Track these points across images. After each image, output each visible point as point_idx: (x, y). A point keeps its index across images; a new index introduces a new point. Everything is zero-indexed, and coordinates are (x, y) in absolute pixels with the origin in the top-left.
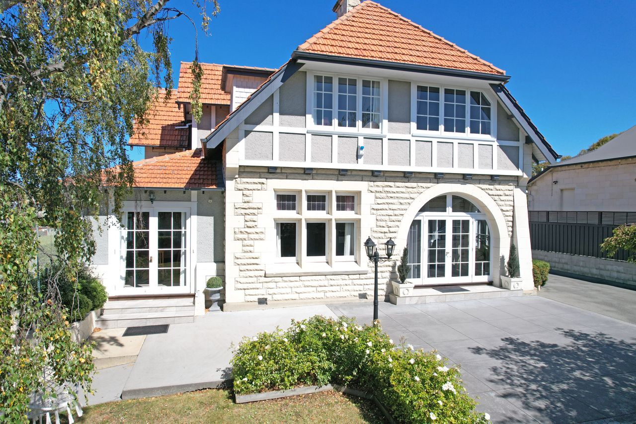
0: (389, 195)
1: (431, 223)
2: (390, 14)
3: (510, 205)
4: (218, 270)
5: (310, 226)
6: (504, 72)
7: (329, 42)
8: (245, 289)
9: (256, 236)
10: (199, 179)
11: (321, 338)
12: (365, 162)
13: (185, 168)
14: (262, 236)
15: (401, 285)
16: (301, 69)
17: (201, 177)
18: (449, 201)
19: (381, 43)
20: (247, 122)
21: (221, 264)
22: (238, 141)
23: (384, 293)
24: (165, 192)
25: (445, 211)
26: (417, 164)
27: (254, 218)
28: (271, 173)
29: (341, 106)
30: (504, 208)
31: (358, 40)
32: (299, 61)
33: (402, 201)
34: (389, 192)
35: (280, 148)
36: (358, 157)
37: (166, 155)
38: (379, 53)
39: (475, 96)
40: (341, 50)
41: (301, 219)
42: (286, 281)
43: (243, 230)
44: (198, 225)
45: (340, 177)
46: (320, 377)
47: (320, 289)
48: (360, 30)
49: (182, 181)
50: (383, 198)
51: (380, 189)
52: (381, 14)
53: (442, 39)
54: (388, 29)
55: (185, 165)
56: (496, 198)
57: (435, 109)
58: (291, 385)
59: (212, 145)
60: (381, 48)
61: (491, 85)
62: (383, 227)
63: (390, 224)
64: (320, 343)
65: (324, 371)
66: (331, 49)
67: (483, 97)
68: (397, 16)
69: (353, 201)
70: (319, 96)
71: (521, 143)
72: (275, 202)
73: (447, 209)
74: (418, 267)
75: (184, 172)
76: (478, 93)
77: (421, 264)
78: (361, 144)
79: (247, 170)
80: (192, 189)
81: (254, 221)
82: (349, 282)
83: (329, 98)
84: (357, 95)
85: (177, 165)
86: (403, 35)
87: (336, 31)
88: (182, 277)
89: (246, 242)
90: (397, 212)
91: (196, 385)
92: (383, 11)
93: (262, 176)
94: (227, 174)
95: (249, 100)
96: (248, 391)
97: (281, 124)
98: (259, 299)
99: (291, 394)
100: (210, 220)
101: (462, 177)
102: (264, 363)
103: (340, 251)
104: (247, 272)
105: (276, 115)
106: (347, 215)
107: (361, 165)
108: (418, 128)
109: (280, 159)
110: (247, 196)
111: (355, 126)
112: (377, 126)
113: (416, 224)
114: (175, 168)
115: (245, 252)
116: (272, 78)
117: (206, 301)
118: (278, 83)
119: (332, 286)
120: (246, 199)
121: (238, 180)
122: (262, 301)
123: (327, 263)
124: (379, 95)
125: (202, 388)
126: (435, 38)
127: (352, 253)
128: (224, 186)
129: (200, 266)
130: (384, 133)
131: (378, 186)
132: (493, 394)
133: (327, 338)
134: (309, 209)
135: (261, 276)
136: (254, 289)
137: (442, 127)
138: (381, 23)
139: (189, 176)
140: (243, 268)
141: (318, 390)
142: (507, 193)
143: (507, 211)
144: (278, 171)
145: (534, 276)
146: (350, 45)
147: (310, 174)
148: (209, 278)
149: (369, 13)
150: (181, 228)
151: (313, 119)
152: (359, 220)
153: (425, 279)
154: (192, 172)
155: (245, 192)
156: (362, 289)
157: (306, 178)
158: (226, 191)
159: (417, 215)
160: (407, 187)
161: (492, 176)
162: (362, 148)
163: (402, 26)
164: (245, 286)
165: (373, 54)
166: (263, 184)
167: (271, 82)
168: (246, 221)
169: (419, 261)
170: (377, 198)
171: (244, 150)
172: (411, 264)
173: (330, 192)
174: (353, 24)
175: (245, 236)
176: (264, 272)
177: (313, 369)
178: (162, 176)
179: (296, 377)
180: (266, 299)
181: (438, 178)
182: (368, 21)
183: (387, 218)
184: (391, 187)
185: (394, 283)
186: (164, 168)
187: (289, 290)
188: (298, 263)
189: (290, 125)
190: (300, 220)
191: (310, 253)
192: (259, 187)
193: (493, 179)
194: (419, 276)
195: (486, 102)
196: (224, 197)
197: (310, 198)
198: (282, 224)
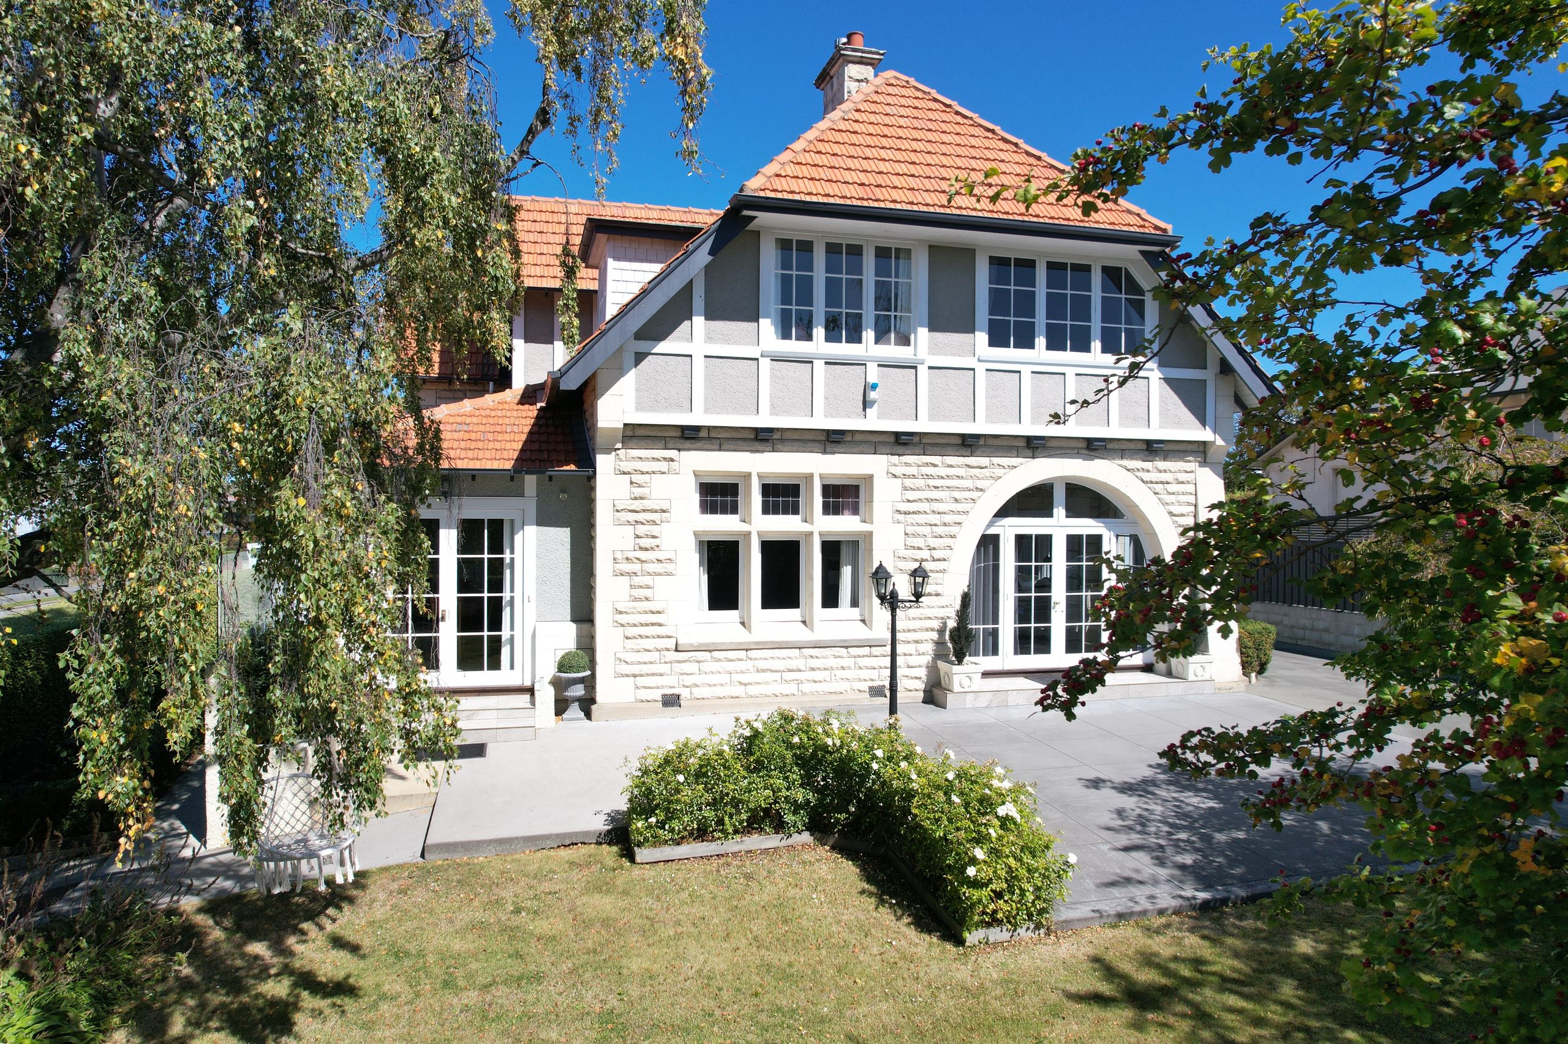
0: (932, 482)
1: (1022, 542)
2: (935, 100)
3: (1189, 504)
4: (579, 637)
5: (768, 547)
6: (1169, 227)
7: (805, 171)
8: (635, 676)
9: (658, 568)
10: (540, 450)
11: (790, 746)
12: (880, 416)
13: (509, 429)
14: (670, 567)
15: (956, 669)
16: (751, 226)
17: (544, 446)
18: (1059, 495)
19: (913, 170)
20: (640, 335)
21: (586, 626)
22: (622, 375)
23: (923, 686)
24: (473, 477)
25: (1050, 515)
26: (989, 419)
27: (654, 531)
28: (688, 438)
29: (832, 298)
30: (1176, 509)
31: (865, 165)
32: (746, 213)
33: (958, 495)
34: (929, 477)
35: (706, 387)
36: (866, 404)
37: (466, 401)
38: (909, 194)
39: (1113, 275)
40: (829, 188)
41: (749, 533)
42: (719, 660)
43: (631, 555)
44: (538, 546)
45: (829, 447)
46: (789, 818)
47: (788, 676)
48: (869, 141)
49: (505, 455)
50: (918, 489)
51: (913, 470)
52: (916, 103)
53: (1044, 155)
54: (930, 136)
55: (507, 421)
56: (1159, 488)
57: (1026, 303)
58: (736, 832)
59: (570, 384)
60: (913, 182)
61: (1142, 252)
62: (919, 549)
63: (933, 542)
64: (789, 755)
65: (797, 807)
66: (810, 186)
67: (1129, 277)
68: (949, 106)
69: (857, 496)
70: (785, 281)
71: (1209, 375)
72: (696, 498)
73: (1055, 511)
74: (995, 633)
75: (507, 437)
76: (1118, 270)
77: (1000, 626)
78: (872, 379)
79: (640, 432)
80: (528, 473)
81: (654, 537)
82: (850, 662)
83: (806, 285)
84: (864, 278)
85: (491, 421)
86: (960, 151)
87: (821, 147)
88: (505, 652)
89: (637, 580)
90: (947, 518)
91: (558, 836)
92: (919, 94)
93: (670, 445)
94: (600, 440)
95: (644, 293)
96: (658, 842)
97: (709, 339)
98: (664, 696)
99: (736, 848)
100: (563, 535)
101: (1084, 445)
102: (687, 791)
103: (830, 599)
104: (640, 641)
105: (699, 321)
106: (844, 524)
107: (874, 422)
108: (993, 343)
109: (707, 410)
110: (640, 486)
111: (859, 341)
112: (904, 341)
113: (988, 544)
114: (488, 428)
115: (636, 600)
116: (691, 247)
117: (557, 701)
118: (702, 257)
119: (813, 669)
120: (638, 492)
121: (622, 452)
122: (671, 701)
123: (804, 622)
124: (909, 277)
125: (569, 842)
126: (1028, 153)
127: (855, 603)
128: (593, 466)
129: (543, 629)
130: (920, 356)
131: (907, 464)
132: (1105, 847)
133: (801, 746)
134: (766, 510)
135: (668, 650)
136: (653, 674)
137: (1041, 341)
138: (916, 123)
139: (519, 446)
140: (632, 631)
141: (784, 843)
142: (1182, 477)
143: (1182, 515)
144: (703, 434)
145: (1242, 653)
146: (849, 176)
147: (767, 440)
148: (560, 654)
149: (890, 100)
150: (502, 552)
151: (773, 328)
152: (870, 534)
153: (1007, 657)
154: (524, 437)
155: (636, 478)
156: (875, 677)
157: (761, 448)
158: (598, 477)
159: (990, 524)
160: (968, 466)
161: (1149, 443)
162: (874, 387)
163: (958, 129)
164: (636, 669)
165: (896, 195)
166: (672, 460)
167: (688, 255)
168: (638, 537)
169: (996, 621)
170: (905, 488)
171: (633, 393)
172: (978, 627)
173: (809, 478)
174: (857, 127)
175: (636, 567)
176: (673, 641)
177: (775, 802)
178: (463, 444)
179: (744, 817)
180: (678, 696)
181: (1033, 446)
182: (887, 120)
183: (927, 530)
184: (935, 465)
185: (942, 665)
186: (466, 428)
187: (725, 678)
188: (743, 623)
189: (727, 340)
190: (747, 535)
191: (768, 602)
192: (663, 466)
193: (1151, 449)
194: (995, 651)
195: (1133, 287)
196: (593, 489)
197: (768, 490)
198: (710, 543)
